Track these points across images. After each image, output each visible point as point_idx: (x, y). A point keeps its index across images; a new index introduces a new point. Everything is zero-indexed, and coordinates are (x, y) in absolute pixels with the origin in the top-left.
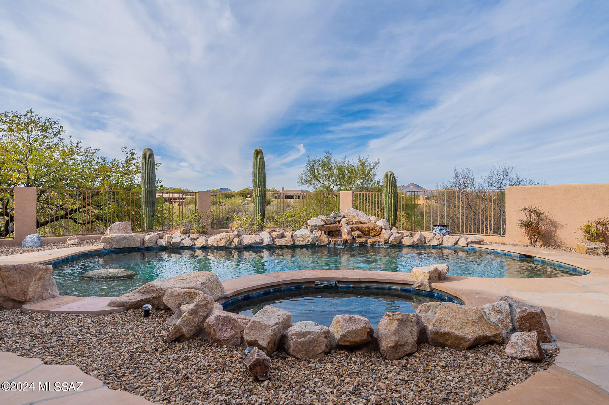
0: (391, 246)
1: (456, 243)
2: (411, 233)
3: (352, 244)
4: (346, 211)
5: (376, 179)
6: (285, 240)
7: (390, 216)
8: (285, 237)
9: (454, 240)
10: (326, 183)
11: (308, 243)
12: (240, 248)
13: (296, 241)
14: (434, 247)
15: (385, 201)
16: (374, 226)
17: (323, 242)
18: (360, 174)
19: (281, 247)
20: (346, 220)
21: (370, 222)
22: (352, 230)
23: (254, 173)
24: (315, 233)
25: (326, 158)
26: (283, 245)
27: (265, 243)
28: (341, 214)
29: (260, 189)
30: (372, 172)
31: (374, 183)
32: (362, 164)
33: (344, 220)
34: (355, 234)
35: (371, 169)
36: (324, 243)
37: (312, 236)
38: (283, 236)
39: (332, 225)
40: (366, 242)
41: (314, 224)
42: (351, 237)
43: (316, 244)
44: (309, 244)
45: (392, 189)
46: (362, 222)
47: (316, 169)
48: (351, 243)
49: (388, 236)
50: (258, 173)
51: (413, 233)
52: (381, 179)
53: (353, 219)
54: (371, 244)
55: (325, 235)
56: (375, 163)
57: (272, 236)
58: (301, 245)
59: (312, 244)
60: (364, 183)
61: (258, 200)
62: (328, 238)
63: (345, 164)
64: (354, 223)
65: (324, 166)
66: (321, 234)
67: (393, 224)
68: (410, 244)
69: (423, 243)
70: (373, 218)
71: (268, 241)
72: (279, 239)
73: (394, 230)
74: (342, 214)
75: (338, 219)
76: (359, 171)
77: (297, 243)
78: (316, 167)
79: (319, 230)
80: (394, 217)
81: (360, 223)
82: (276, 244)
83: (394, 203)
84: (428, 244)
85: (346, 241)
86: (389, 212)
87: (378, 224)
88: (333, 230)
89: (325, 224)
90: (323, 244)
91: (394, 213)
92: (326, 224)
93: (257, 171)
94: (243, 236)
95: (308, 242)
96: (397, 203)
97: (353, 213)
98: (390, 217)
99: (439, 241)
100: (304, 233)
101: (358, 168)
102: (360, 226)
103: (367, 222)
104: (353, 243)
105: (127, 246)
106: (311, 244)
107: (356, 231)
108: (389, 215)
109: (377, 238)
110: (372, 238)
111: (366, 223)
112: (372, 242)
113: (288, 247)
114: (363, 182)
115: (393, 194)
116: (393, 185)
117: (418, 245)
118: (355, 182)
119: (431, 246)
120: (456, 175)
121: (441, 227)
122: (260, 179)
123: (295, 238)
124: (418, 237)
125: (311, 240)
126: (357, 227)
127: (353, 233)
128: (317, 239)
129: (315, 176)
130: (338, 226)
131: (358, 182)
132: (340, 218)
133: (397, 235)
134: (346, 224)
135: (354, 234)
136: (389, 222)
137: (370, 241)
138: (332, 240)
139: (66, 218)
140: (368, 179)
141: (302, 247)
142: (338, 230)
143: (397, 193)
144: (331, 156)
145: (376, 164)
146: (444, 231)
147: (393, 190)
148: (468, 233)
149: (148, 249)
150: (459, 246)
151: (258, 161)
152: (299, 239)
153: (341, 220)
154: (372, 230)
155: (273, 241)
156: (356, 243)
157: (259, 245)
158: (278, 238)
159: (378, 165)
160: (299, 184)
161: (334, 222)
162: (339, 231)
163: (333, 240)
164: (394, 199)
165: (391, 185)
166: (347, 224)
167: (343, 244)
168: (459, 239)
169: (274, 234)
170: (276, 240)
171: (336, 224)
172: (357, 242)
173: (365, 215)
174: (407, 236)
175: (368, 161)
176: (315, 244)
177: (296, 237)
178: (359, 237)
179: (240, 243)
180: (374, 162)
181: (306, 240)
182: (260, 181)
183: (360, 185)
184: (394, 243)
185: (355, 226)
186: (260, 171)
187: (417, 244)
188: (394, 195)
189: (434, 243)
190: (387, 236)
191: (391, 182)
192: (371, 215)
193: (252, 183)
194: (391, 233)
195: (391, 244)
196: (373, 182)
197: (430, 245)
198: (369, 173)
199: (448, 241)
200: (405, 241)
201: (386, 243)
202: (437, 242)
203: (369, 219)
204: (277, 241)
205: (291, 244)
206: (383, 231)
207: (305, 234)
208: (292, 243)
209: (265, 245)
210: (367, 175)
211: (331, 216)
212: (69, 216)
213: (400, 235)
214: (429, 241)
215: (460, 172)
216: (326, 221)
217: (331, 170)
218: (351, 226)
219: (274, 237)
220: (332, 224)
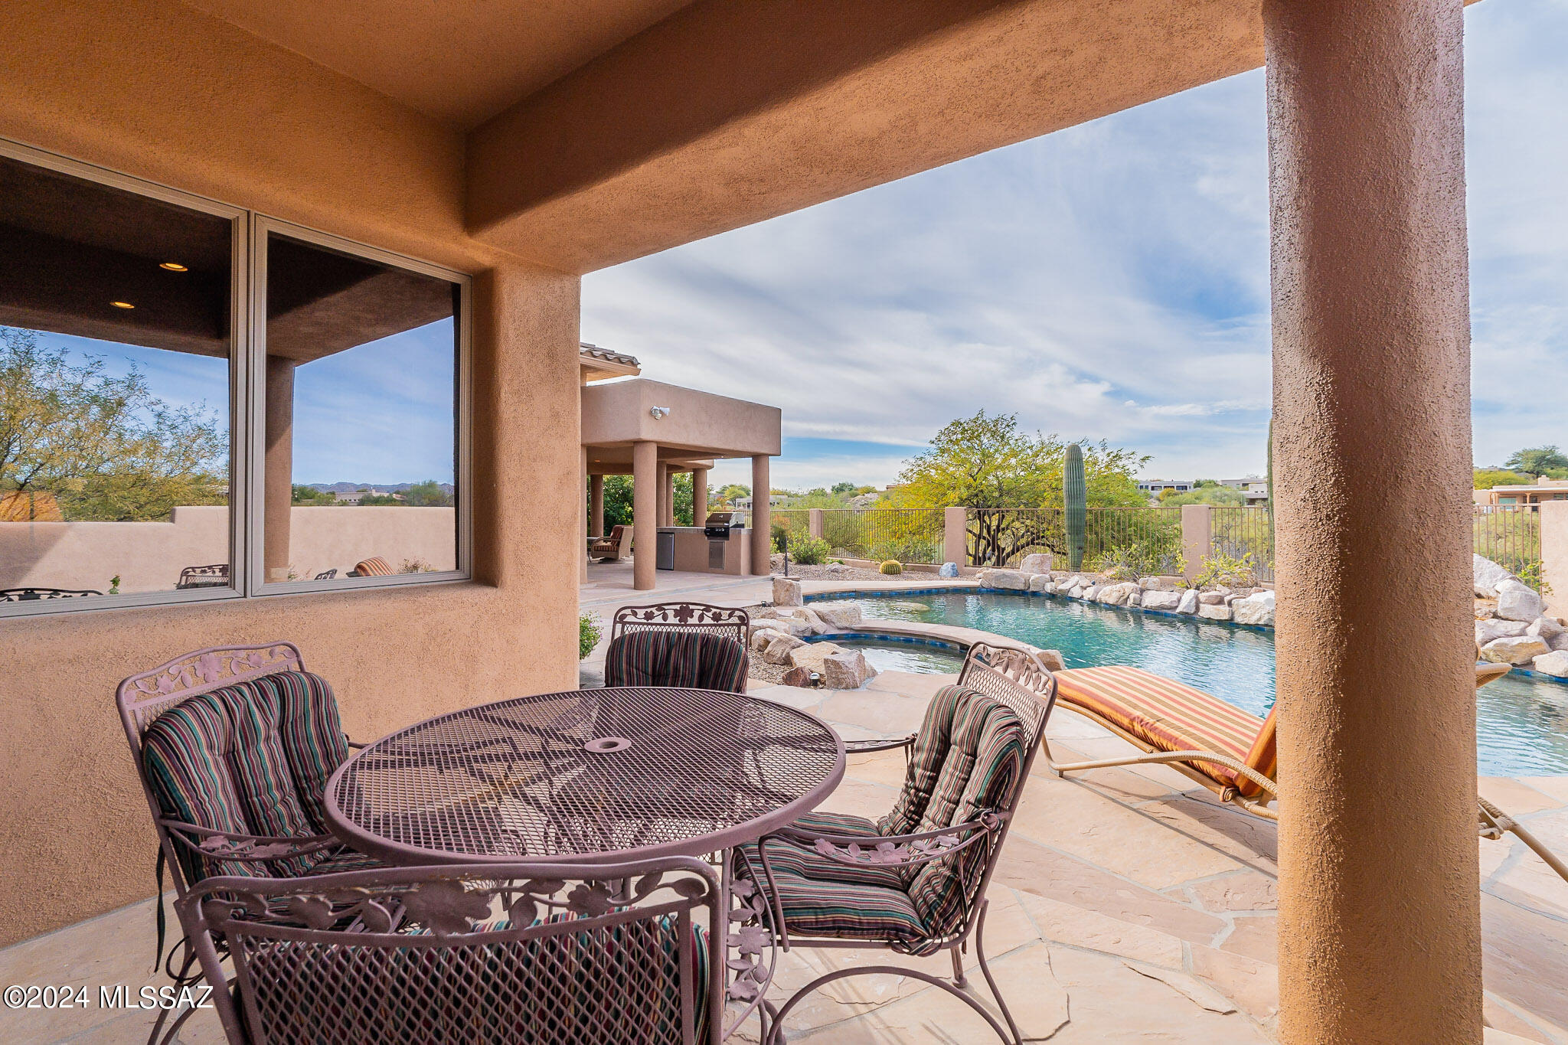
6: (1217, 610)
11: (1260, 623)
12: (1138, 611)
13: (1237, 615)
19: (1211, 622)
26: (1213, 619)
27: (1181, 609)
37: (1268, 608)
44: (1262, 625)
58: (1246, 624)
71: (1187, 606)
72: (1209, 606)
77: (1240, 619)
82: (1201, 614)
95: (1259, 620)
105: (1008, 587)
113: (1221, 623)
123: (1235, 609)
125: (1266, 617)
139: (1033, 543)
141: (1248, 628)
149: (1034, 594)
152: (1244, 611)
155: (1197, 607)
158: (1207, 604)
170: (1202, 606)
177: (1239, 607)
179: (1138, 603)
181: (1257, 616)
205: (1226, 619)
207: (1253, 603)
208: (1226, 617)
209: (1180, 613)
212: (1036, 541)
219: (1202, 600)
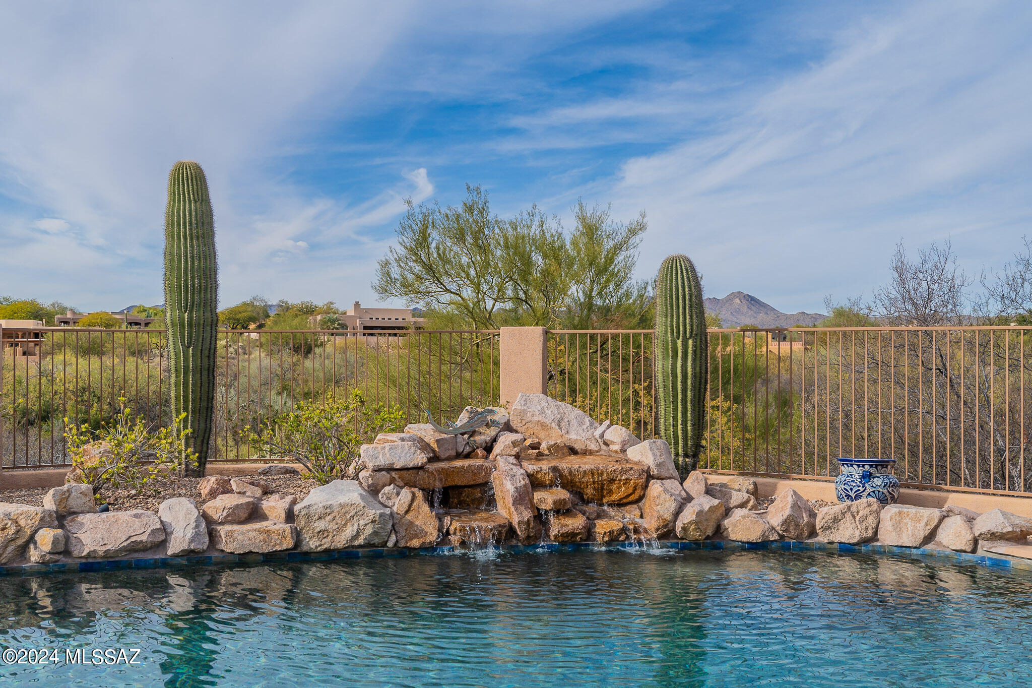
0: (684, 547)
1: (931, 537)
2: (755, 484)
3: (532, 540)
4: (517, 405)
5: (633, 281)
6: (260, 532)
7: (680, 422)
8: (264, 518)
9: (923, 524)
10: (468, 293)
11: (356, 543)
12: (63, 570)
13: (306, 536)
14: (847, 550)
15: (660, 366)
16: (618, 467)
17: (416, 536)
18: (582, 265)
19: (244, 561)
20: (515, 444)
21: (604, 447)
22: (535, 483)
23: (170, 256)
24: (389, 498)
25: (469, 209)
26: (251, 552)
27: (176, 546)
28: (496, 418)
29: (190, 318)
30: (620, 258)
31: (628, 295)
32: (591, 231)
33: (506, 439)
34: (546, 499)
35: (617, 248)
36: (422, 540)
37: (373, 512)
38: (254, 513)
39: (459, 463)
40: (589, 532)
41: (382, 461)
42: (527, 515)
43: (390, 544)
44: (360, 546)
45: (687, 323)
46: (577, 447)
47: (433, 245)
48: (528, 537)
49: (672, 506)
50: (186, 256)
51: (765, 485)
52: (650, 282)
53: (542, 435)
54: (606, 539)
55: (426, 508)
56: (630, 230)
57: (211, 512)
58: (327, 551)
59: (373, 545)
60: (594, 294)
61: (186, 360)
62: (440, 519)
63: (533, 231)
64: (546, 452)
65: (460, 237)
66: (413, 500)
67: (690, 453)
68: (754, 536)
69: (806, 534)
70: (617, 434)
71: (189, 536)
72: (235, 527)
73: (695, 482)
74: (500, 415)
75: (483, 437)
76: (579, 253)
77: (312, 544)
78: (435, 236)
79: (406, 484)
80: (693, 425)
81: (566, 450)
82: (222, 547)
83: (694, 376)
84: (822, 538)
85: (511, 531)
86: (675, 409)
87: (636, 459)
88: (460, 483)
89: (430, 460)
90: (415, 543)
91: (693, 411)
92: (435, 459)
93: (179, 248)
94: (80, 518)
95: (356, 536)
96: (706, 373)
97: (542, 412)
98: (680, 427)
99: (867, 529)
100: (343, 499)
101: (574, 243)
102: (568, 464)
103: (593, 446)
104: (537, 538)
106: (368, 545)
107: (551, 486)
108: (675, 418)
109: (631, 515)
110: (611, 511)
111: (591, 453)
112: (612, 532)
113: (272, 559)
114: (592, 289)
115: (690, 342)
116: (691, 306)
117: (787, 540)
118: (564, 291)
119: (836, 546)
120: (900, 271)
121: (867, 467)
122: (193, 278)
123: (301, 522)
124: (787, 512)
125: (369, 530)
126: (555, 469)
127: (537, 496)
128: (394, 523)
129: (429, 269)
130: (480, 468)
131: (576, 291)
132: (492, 432)
133: (707, 503)
134: (512, 460)
135: (541, 501)
136: (676, 443)
137: (602, 527)
138: (454, 524)
140: (608, 281)
141: (331, 557)
142: (481, 481)
143: (706, 333)
144: (486, 202)
145: (633, 232)
146: (878, 482)
147: (692, 325)
148: (963, 488)
150: (940, 549)
151: (189, 208)
152: (320, 525)
153: (495, 440)
154: (612, 481)
155: (212, 535)
156: (549, 536)
157: (149, 556)
158: (231, 522)
159: (641, 235)
160: (377, 296)
161: (468, 449)
162: (485, 485)
163: (456, 525)
164: (694, 360)
165: (684, 308)
166: (517, 456)
167: (498, 542)
168: (941, 521)
169: (219, 506)
170: (223, 530)
171: (476, 457)
172: (554, 531)
173: (587, 420)
174: (742, 505)
175: (609, 221)
176: (385, 544)
177: (308, 516)
178: (561, 510)
179: (64, 548)
180: (626, 223)
181: (350, 531)
182: (193, 286)
183: (582, 300)
184: (694, 534)
185: (545, 465)
186: (192, 246)
187: (782, 537)
188: (695, 346)
189: (848, 533)
190: (667, 507)
191: (684, 297)
192: (608, 422)
193: (163, 294)
194: (683, 494)
195: (682, 539)
196: (623, 291)
197: (832, 543)
198: (610, 260)
199: (897, 527)
200: (735, 525)
201: (666, 533)
202: (857, 533)
203: (602, 436)
204: (227, 534)
205: (284, 547)
206: (655, 488)
207: (342, 506)
208: (288, 543)
209: (175, 556)
210: (606, 269)
211: (459, 423)
213: (716, 502)
214: (829, 528)
215: (913, 259)
216: (434, 446)
217: (483, 249)
218: (530, 467)
219: (216, 517)
220: (459, 456)
